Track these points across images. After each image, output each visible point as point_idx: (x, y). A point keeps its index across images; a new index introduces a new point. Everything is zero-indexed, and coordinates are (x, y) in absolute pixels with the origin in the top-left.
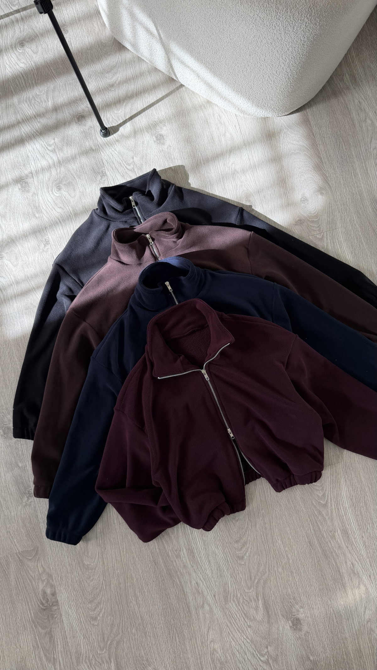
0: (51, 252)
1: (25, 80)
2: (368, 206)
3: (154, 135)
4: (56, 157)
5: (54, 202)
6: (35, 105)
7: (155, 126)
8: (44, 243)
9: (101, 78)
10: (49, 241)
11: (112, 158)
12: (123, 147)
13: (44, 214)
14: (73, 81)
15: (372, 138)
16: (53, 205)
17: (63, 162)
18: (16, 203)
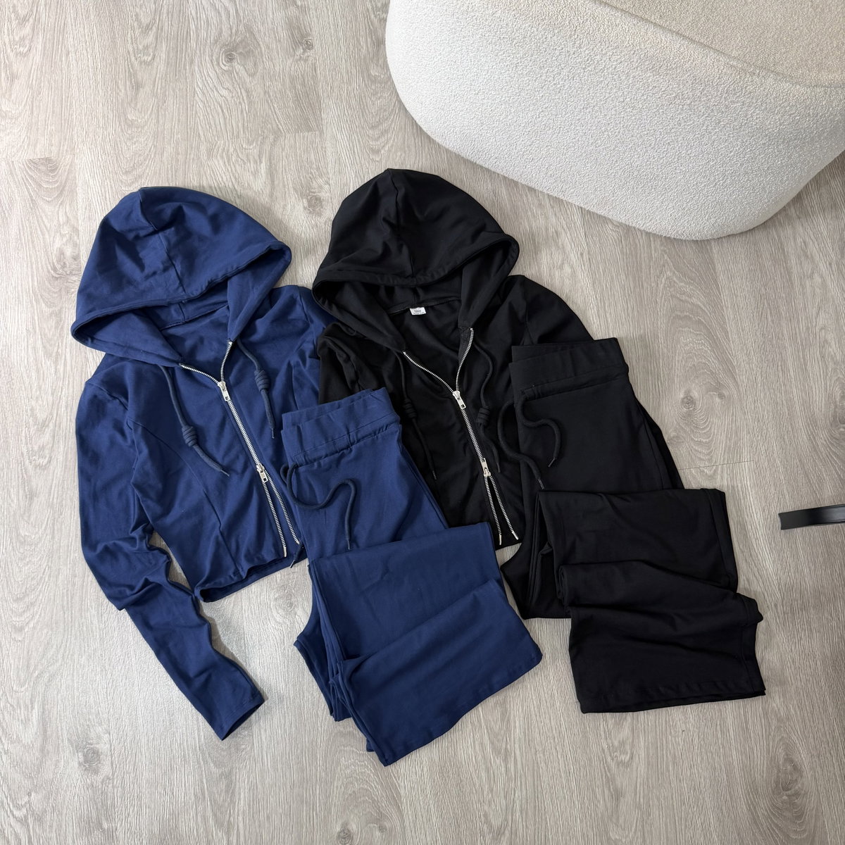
1: (225, 119)
2: (801, 429)
6: (237, 166)
9: (359, 136)
14: (310, 133)
15: (819, 308)
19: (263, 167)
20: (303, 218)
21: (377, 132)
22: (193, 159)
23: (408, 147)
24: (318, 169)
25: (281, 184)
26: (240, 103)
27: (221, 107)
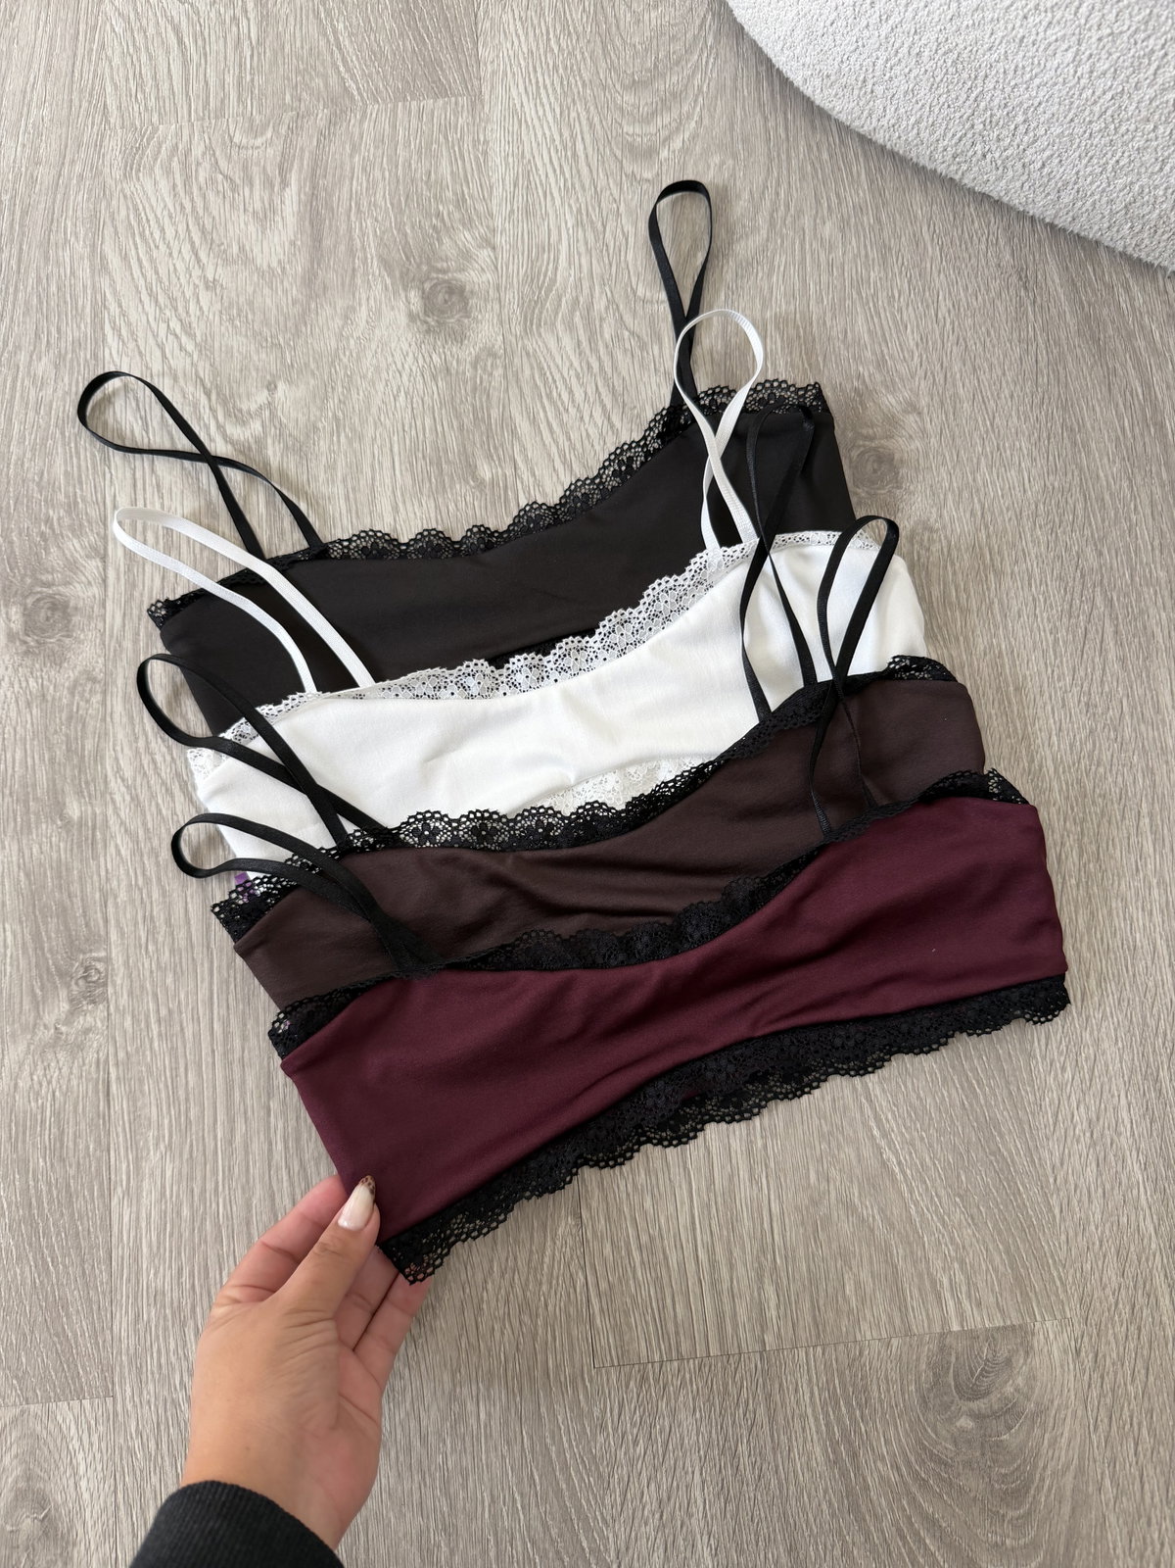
0: (102, 1058)
1: (185, 64)
6: (211, 196)
8: (70, 991)
9: (592, 108)
10: (105, 985)
13: (115, 808)
14: (441, 102)
19: (291, 200)
20: (405, 347)
21: (645, 100)
22: (81, 177)
23: (745, 140)
24: (460, 202)
25: (342, 248)
26: (234, 18)
27: (177, 30)
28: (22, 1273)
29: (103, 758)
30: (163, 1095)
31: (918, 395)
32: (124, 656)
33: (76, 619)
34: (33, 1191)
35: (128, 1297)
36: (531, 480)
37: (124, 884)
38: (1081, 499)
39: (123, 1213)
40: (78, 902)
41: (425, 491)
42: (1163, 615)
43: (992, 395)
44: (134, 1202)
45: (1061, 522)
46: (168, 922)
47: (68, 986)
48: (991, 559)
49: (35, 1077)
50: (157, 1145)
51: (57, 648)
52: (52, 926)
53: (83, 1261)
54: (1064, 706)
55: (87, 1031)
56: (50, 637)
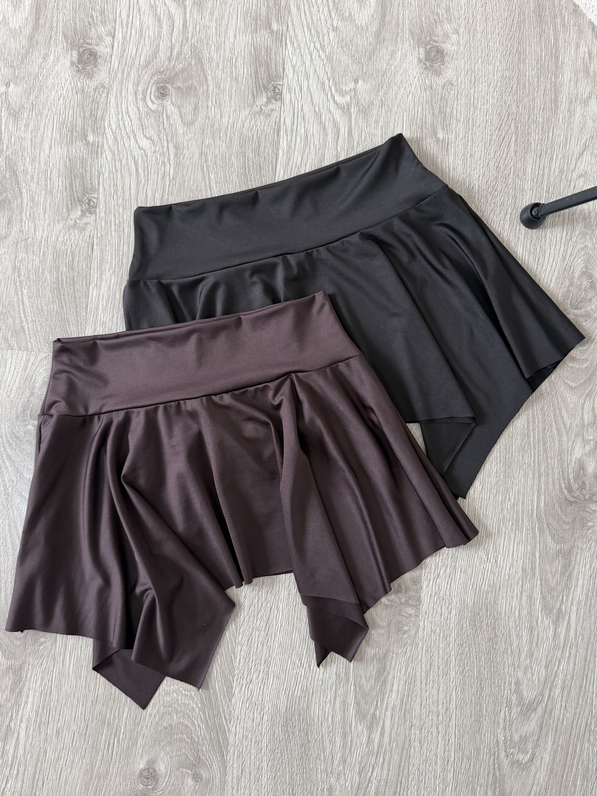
0: (92, 234)
3: (423, 45)
4: (181, 18)
5: (140, 119)
7: (432, 24)
8: (82, 208)
10: (96, 207)
11: (308, 63)
12: (342, 47)
13: (107, 140)
16: (135, 127)
17: (192, 35)
18: (53, 93)
28: (53, 307)
29: (104, 120)
30: (114, 252)
31: (460, 27)
32: (117, 79)
33: (99, 61)
34: (60, 279)
35: (92, 322)
36: (293, 34)
37: (107, 171)
38: (516, 83)
39: (93, 293)
40: (88, 174)
41: (249, 31)
42: (537, 137)
43: (491, 32)
44: (98, 289)
45: (505, 91)
46: (123, 188)
47: (82, 206)
48: (473, 101)
49: (65, 238)
50: (109, 270)
51: (90, 71)
52: (77, 182)
53: (77, 307)
54: (488, 165)
55: (87, 224)
56: (88, 66)
